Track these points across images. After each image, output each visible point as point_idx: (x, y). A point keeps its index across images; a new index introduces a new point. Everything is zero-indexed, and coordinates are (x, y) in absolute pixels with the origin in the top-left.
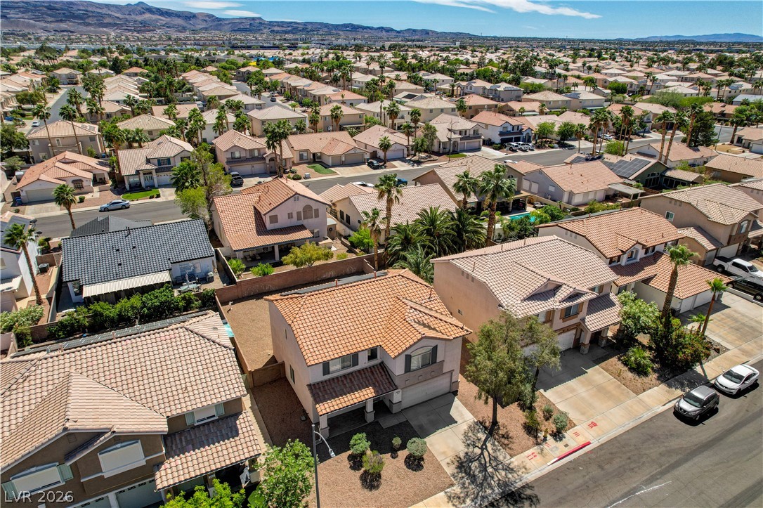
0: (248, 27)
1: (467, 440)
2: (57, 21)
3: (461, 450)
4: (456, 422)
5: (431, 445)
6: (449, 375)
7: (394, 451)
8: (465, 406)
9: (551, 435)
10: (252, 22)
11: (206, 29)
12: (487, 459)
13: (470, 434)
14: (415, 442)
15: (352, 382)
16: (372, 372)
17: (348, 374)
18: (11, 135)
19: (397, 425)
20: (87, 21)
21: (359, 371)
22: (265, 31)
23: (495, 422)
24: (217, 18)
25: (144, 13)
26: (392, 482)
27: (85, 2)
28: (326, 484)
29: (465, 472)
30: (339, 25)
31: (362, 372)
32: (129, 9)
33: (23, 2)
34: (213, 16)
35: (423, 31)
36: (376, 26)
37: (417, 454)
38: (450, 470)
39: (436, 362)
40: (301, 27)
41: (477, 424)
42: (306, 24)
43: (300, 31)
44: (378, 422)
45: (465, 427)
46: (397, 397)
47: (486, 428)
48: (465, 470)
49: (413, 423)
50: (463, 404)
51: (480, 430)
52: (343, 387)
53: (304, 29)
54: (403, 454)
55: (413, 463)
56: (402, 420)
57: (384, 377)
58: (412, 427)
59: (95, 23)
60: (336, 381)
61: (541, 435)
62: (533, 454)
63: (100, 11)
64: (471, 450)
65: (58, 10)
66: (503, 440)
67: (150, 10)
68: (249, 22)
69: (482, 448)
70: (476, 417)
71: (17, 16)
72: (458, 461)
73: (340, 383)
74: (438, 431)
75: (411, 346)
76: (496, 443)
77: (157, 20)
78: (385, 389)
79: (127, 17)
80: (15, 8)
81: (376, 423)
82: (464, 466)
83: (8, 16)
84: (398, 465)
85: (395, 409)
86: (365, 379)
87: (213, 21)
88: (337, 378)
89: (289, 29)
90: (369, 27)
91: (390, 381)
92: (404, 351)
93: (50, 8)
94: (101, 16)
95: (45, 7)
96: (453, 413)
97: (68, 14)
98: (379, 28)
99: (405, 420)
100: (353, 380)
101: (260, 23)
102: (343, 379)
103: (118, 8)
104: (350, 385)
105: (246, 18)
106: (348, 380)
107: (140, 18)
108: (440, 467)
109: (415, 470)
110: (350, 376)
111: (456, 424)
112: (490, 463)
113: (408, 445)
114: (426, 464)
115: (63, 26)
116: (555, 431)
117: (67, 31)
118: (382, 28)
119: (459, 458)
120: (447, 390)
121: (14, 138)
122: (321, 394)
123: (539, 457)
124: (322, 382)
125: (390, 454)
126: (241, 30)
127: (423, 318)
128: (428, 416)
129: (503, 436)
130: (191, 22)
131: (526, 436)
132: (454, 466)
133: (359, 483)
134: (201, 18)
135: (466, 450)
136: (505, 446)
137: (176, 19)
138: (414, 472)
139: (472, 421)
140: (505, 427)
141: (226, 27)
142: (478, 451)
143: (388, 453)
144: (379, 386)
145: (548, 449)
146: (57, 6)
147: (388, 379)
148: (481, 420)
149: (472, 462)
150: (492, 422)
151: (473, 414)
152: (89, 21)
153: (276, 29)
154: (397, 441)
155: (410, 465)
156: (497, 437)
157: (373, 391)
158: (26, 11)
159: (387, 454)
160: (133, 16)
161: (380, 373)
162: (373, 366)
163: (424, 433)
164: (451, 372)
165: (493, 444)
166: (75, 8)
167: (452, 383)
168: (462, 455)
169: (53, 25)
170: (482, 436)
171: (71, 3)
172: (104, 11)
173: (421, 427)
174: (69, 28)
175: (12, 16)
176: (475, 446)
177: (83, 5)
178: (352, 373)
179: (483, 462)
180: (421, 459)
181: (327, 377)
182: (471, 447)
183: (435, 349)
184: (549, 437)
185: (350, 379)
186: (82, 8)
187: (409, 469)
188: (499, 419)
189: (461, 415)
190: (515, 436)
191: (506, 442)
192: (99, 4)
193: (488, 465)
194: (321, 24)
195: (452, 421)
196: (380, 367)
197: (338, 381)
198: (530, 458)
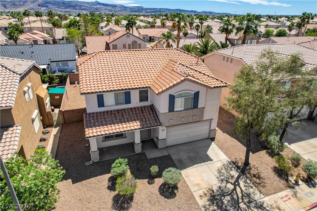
0: (137, 10)
1: (220, 176)
2: (65, 8)
3: (215, 184)
4: (212, 160)
5: (186, 177)
6: (208, 123)
7: (151, 178)
8: (221, 149)
9: (303, 181)
10: (139, 8)
11: (120, 11)
12: (240, 195)
13: (223, 171)
14: (170, 171)
15: (123, 116)
16: (142, 111)
17: (121, 110)
18: (18, 27)
19: (160, 157)
20: (76, 8)
21: (131, 109)
22: (144, 11)
23: (247, 163)
24: (125, 7)
25: (97, 5)
26: (142, 207)
27: (76, 1)
28: (80, 200)
29: (218, 206)
30: (174, 10)
31: (134, 110)
32: (92, 4)
33: (54, 1)
34: (123, 6)
35: (209, 12)
36: (189, 10)
37: (171, 182)
38: (202, 202)
39: (197, 107)
40: (158, 10)
41: (231, 164)
42: (160, 9)
43: (158, 12)
44: (144, 153)
45: (219, 165)
46: (162, 134)
47: (238, 168)
48: (217, 203)
49: (174, 157)
50: (219, 147)
51: (233, 169)
52: (114, 118)
53: (159, 11)
54: (159, 182)
55: (167, 191)
56: (165, 153)
57: (152, 115)
58: (173, 160)
59: (79, 9)
60: (109, 113)
61: (292, 179)
62: (287, 196)
63: (81, 4)
64: (224, 184)
65: (66, 4)
66: (255, 179)
67: (99, 4)
68: (137, 8)
69: (234, 184)
70: (230, 158)
71: (52, 6)
72: (211, 194)
73: (113, 115)
74: (195, 166)
75: (174, 85)
76: (248, 181)
77: (101, 8)
78: (150, 124)
79: (91, 6)
80: (51, 3)
81: (143, 154)
82: (216, 199)
83: (48, 6)
84: (152, 190)
85: (160, 145)
86: (134, 115)
87: (123, 8)
88: (111, 111)
89: (154, 11)
90: (186, 11)
91: (156, 118)
92: (167, 89)
93: (63, 3)
94: (81, 6)
95: (62, 3)
96: (210, 153)
97: (69, 5)
98: (191, 11)
99: (168, 154)
100: (124, 114)
101: (142, 8)
102: (116, 113)
103: (88, 3)
104: (121, 117)
105: (136, 7)
106: (120, 114)
107: (95, 7)
108: (192, 197)
109: (168, 197)
110: (123, 112)
111: (211, 162)
112: (242, 199)
113: (164, 173)
114: (179, 194)
115: (67, 10)
116: (306, 177)
117: (68, 12)
118: (192, 11)
119: (213, 191)
120: (206, 136)
121: (19, 28)
122: (92, 121)
123: (293, 200)
124: (97, 113)
125: (148, 180)
126: (134, 11)
127: (189, 72)
128: (188, 153)
129: (254, 176)
130: (115, 8)
131: (277, 178)
132: (206, 198)
133: (110, 202)
134: (119, 6)
135: (219, 184)
136: (257, 185)
137: (109, 7)
138: (166, 199)
139: (226, 160)
140: (257, 168)
141: (128, 10)
142: (230, 187)
143: (146, 179)
144: (146, 121)
145: (302, 193)
146: (66, 3)
147: (154, 117)
148: (234, 161)
149: (225, 196)
150: (245, 164)
151: (227, 155)
152: (77, 8)
153: (148, 11)
154: (154, 169)
155: (163, 192)
156: (248, 176)
157: (139, 124)
158: (55, 4)
159: (144, 180)
160: (93, 6)
161: (149, 112)
162: (144, 107)
163: (182, 165)
164: (210, 120)
165: (245, 182)
166: (72, 3)
167: (210, 131)
168: (215, 188)
169: (64, 10)
170: (235, 173)
171: (71, 1)
172: (82, 4)
173: (180, 161)
174: (69, 11)
175: (50, 6)
176: (228, 182)
177: (75, 2)
178: (125, 110)
179: (235, 197)
180: (175, 187)
181: (102, 109)
182: (225, 182)
183: (197, 94)
184: (300, 182)
185: (122, 114)
186: (75, 3)
187: (162, 196)
188: (250, 161)
189: (217, 155)
190: (266, 177)
191: (258, 181)
192: (81, 2)
193: (240, 201)
194: (167, 9)
195: (208, 159)
196: (149, 108)
197: (111, 114)
198: (284, 199)
